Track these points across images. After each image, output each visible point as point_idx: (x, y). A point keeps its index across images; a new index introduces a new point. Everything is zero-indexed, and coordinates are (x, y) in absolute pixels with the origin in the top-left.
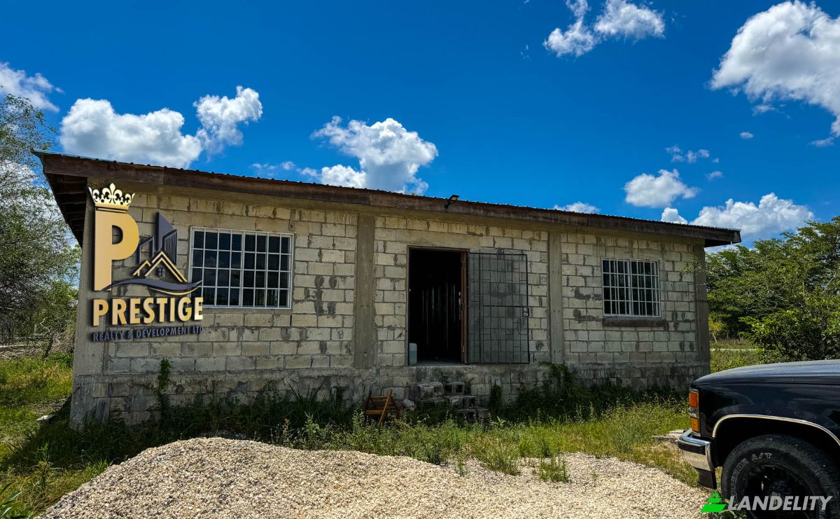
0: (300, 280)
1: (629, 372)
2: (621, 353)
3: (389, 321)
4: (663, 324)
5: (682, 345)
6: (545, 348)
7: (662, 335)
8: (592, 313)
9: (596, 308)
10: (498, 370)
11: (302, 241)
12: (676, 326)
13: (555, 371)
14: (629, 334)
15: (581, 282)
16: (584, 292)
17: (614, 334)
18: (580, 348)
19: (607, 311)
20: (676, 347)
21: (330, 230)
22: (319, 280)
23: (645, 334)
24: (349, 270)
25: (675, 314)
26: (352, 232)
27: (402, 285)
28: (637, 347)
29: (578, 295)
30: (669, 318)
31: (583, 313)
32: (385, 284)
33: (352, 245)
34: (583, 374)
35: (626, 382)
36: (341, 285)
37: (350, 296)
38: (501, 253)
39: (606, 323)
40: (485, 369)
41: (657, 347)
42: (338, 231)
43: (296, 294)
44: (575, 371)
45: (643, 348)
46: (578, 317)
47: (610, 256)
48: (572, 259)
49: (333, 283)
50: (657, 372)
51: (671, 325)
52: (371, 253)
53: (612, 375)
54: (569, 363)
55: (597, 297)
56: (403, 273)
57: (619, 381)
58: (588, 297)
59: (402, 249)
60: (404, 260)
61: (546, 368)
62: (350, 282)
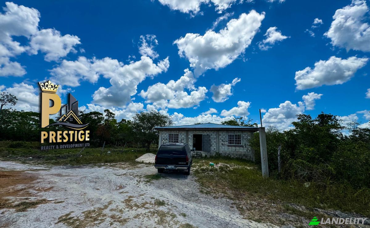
0: (180, 139)
1: (233, 154)
2: (232, 151)
3: (190, 145)
4: (242, 146)
5: (247, 150)
6: (216, 149)
7: (242, 148)
8: (226, 144)
9: (227, 143)
10: (207, 152)
11: (179, 134)
12: (246, 146)
13: (217, 153)
14: (234, 148)
15: (223, 139)
16: (224, 140)
17: (230, 148)
18: (223, 150)
19: (229, 144)
20: (246, 151)
21: (183, 133)
22: (181, 139)
23: (237, 148)
24: (185, 138)
25: (245, 144)
26: (185, 133)
27: (192, 140)
28: (236, 150)
29: (223, 141)
30: (244, 145)
31: (223, 144)
32: (190, 140)
33: (185, 135)
34: (223, 154)
35: (232, 156)
36: (184, 140)
37: (185, 141)
38: (208, 135)
39: (228, 146)
40: (204, 152)
41: (240, 150)
42: (184, 133)
43: (179, 141)
44: (221, 153)
45: (237, 150)
46: (222, 144)
47: (230, 134)
48: (221, 135)
49: (183, 140)
50: (240, 155)
51: (244, 147)
52: (188, 135)
53: (229, 155)
54: (220, 152)
55: (227, 141)
56: (192, 138)
57: (231, 156)
58: (225, 141)
59: (192, 135)
60: (192, 136)
61: (215, 153)
62: (185, 139)
